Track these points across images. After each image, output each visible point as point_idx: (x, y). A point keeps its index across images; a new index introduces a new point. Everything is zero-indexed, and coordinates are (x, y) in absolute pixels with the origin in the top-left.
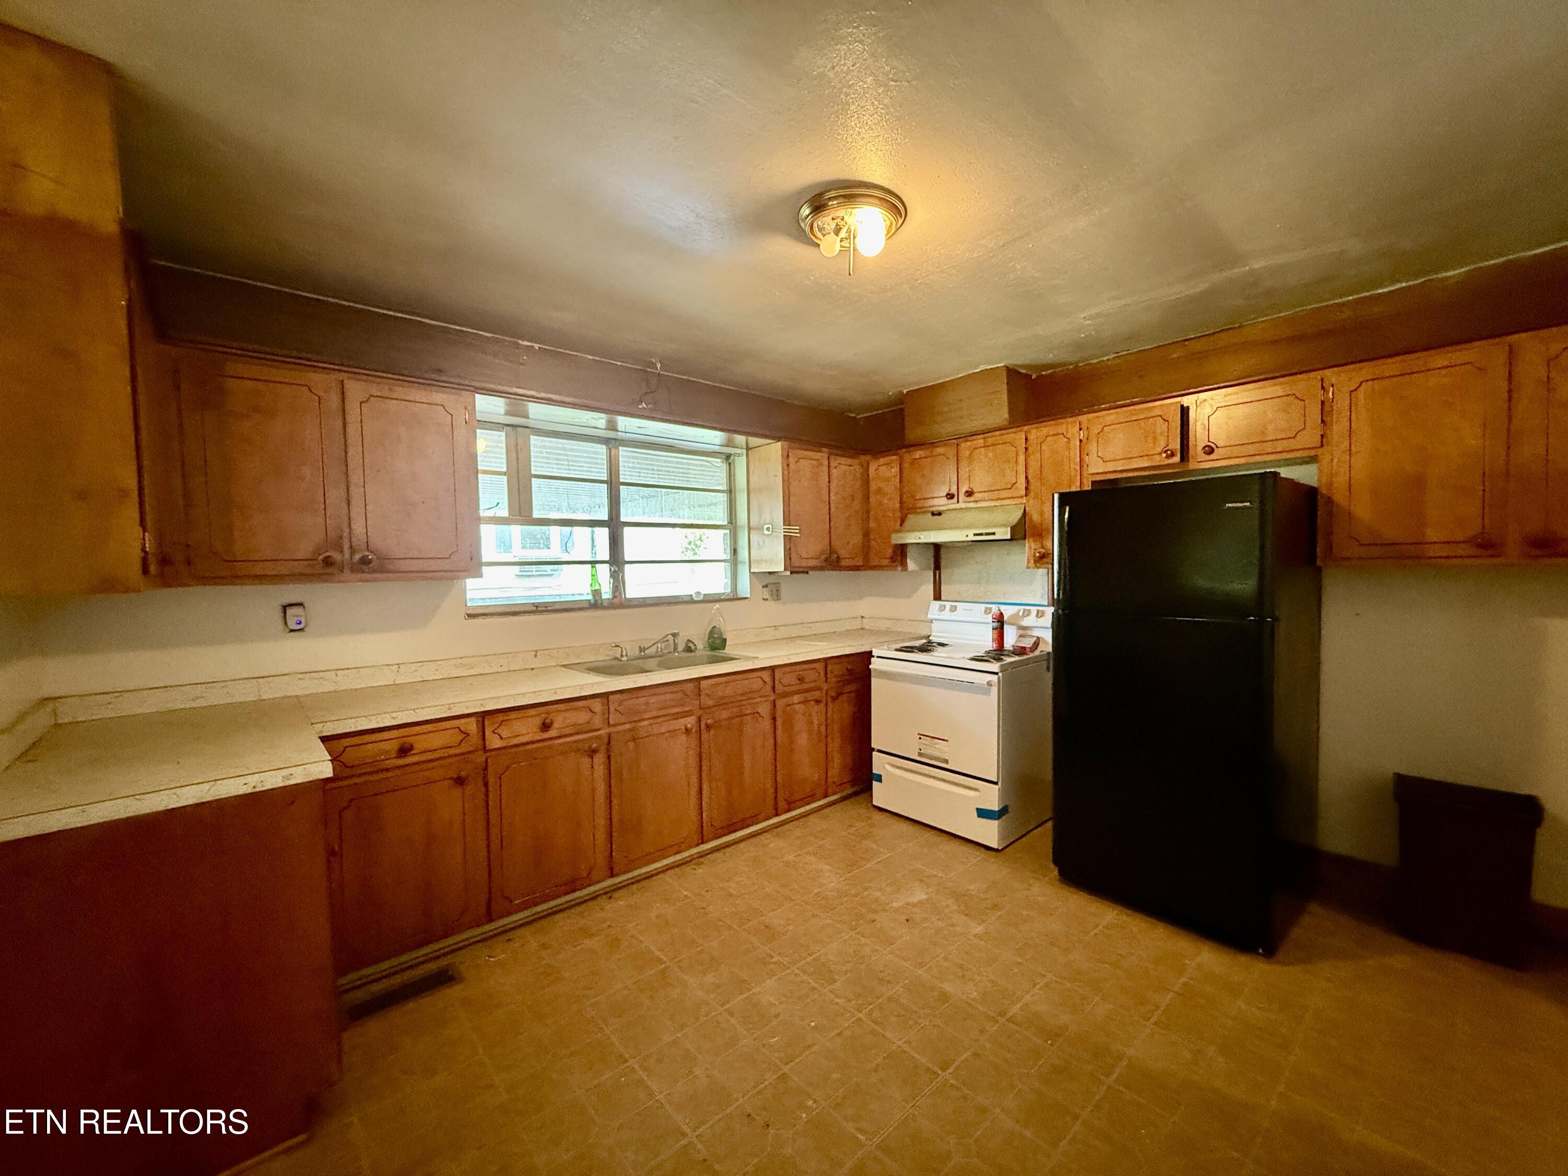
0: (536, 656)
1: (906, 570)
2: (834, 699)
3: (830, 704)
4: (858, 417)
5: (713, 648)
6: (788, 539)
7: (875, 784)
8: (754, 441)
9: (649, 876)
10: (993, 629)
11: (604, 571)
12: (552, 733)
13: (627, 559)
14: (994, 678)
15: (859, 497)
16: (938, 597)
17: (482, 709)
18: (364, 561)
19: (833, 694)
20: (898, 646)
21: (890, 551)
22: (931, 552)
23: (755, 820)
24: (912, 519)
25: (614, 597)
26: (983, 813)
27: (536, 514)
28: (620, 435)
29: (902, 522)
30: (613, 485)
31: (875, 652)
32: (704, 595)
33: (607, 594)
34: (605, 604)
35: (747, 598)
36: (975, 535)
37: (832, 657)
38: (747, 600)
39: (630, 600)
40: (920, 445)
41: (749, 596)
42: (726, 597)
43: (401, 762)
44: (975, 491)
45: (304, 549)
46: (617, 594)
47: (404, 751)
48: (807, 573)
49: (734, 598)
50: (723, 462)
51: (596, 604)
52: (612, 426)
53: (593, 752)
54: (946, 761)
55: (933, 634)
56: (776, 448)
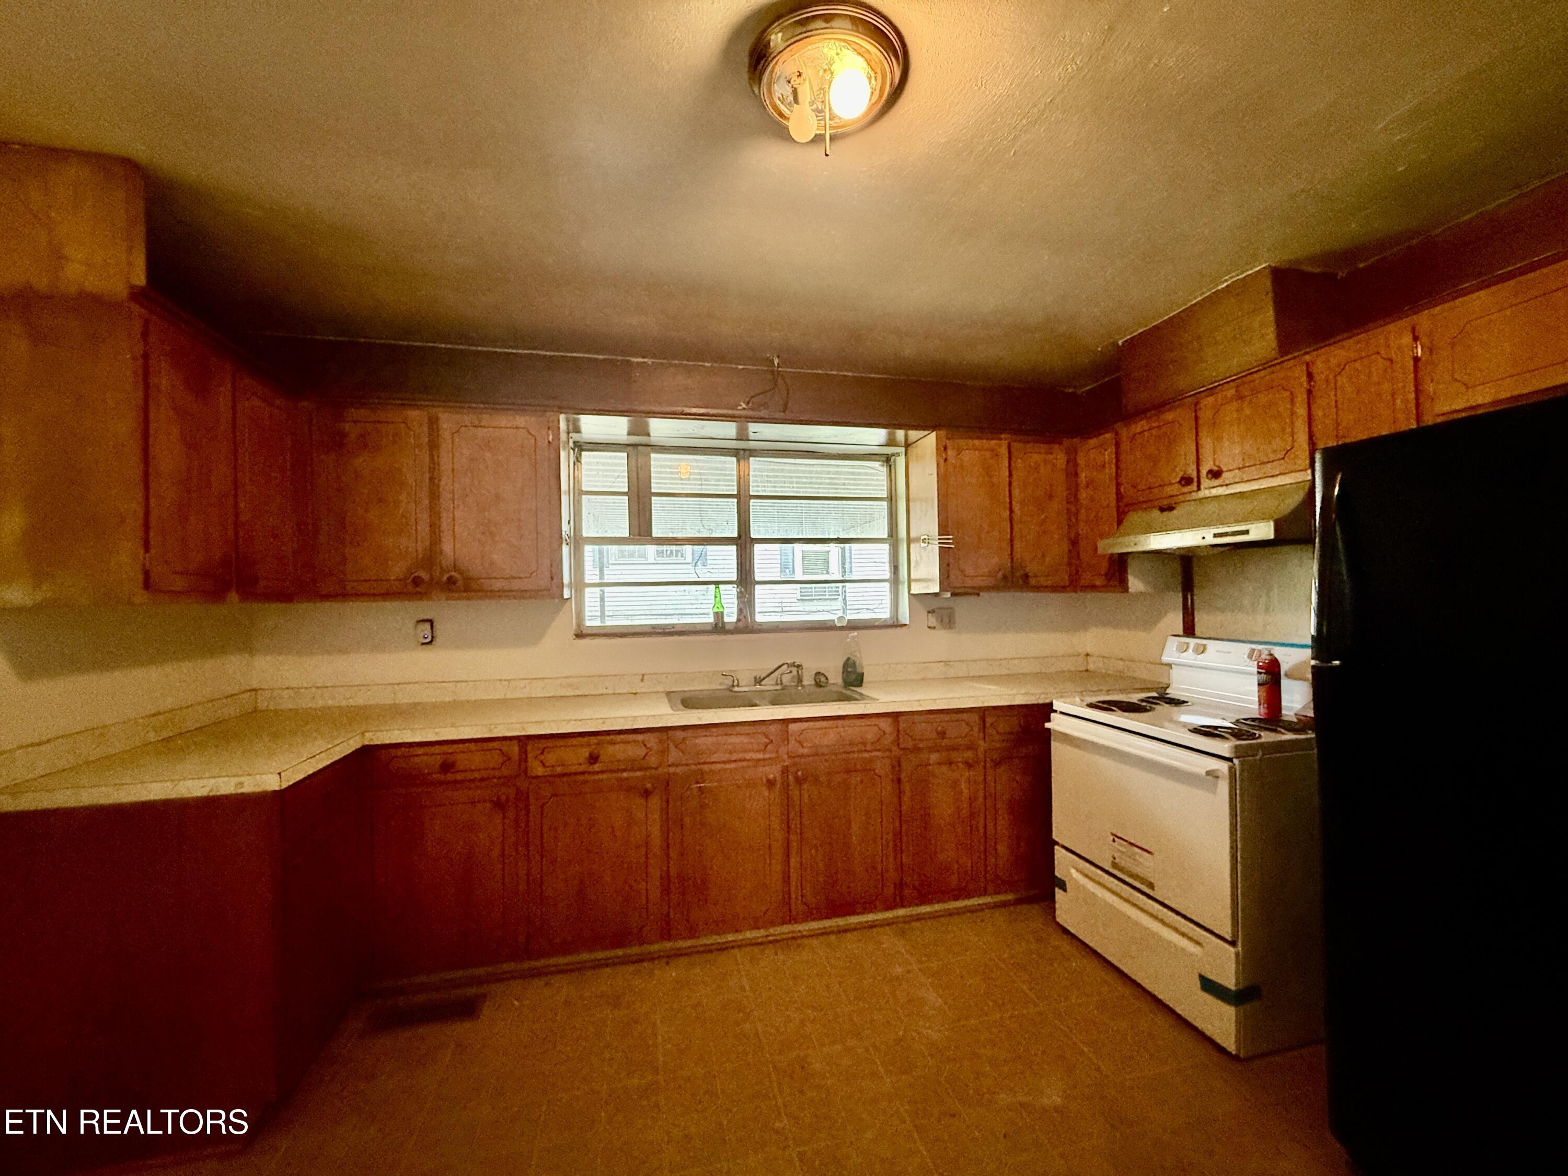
0: (642, 680)
1: (1126, 590)
2: (997, 764)
3: (990, 772)
4: (1079, 392)
5: (847, 684)
6: (943, 552)
7: (1059, 893)
8: (914, 434)
9: (723, 948)
10: (1259, 685)
11: (730, 594)
12: (596, 767)
13: (757, 579)
14: (1223, 767)
15: (1061, 491)
16: (1189, 630)
17: (523, 733)
18: (451, 581)
19: (996, 756)
20: (1094, 700)
21: (1105, 564)
22: (1177, 566)
23: (869, 907)
24: (1134, 517)
25: (739, 620)
26: (1208, 985)
27: (656, 533)
28: (752, 445)
29: (1120, 522)
30: (743, 498)
31: (1057, 705)
32: (848, 620)
33: (731, 617)
34: (727, 627)
35: (906, 625)
36: (1215, 536)
37: (995, 708)
38: (904, 629)
39: (760, 624)
40: (1141, 412)
41: (908, 623)
42: (882, 624)
43: (442, 777)
44: (1224, 469)
45: (397, 570)
46: (742, 617)
47: (447, 767)
48: (978, 595)
49: (895, 625)
50: (883, 466)
51: (719, 627)
52: (742, 436)
53: (647, 794)
54: (1151, 886)
55: (1173, 685)
56: (928, 441)
